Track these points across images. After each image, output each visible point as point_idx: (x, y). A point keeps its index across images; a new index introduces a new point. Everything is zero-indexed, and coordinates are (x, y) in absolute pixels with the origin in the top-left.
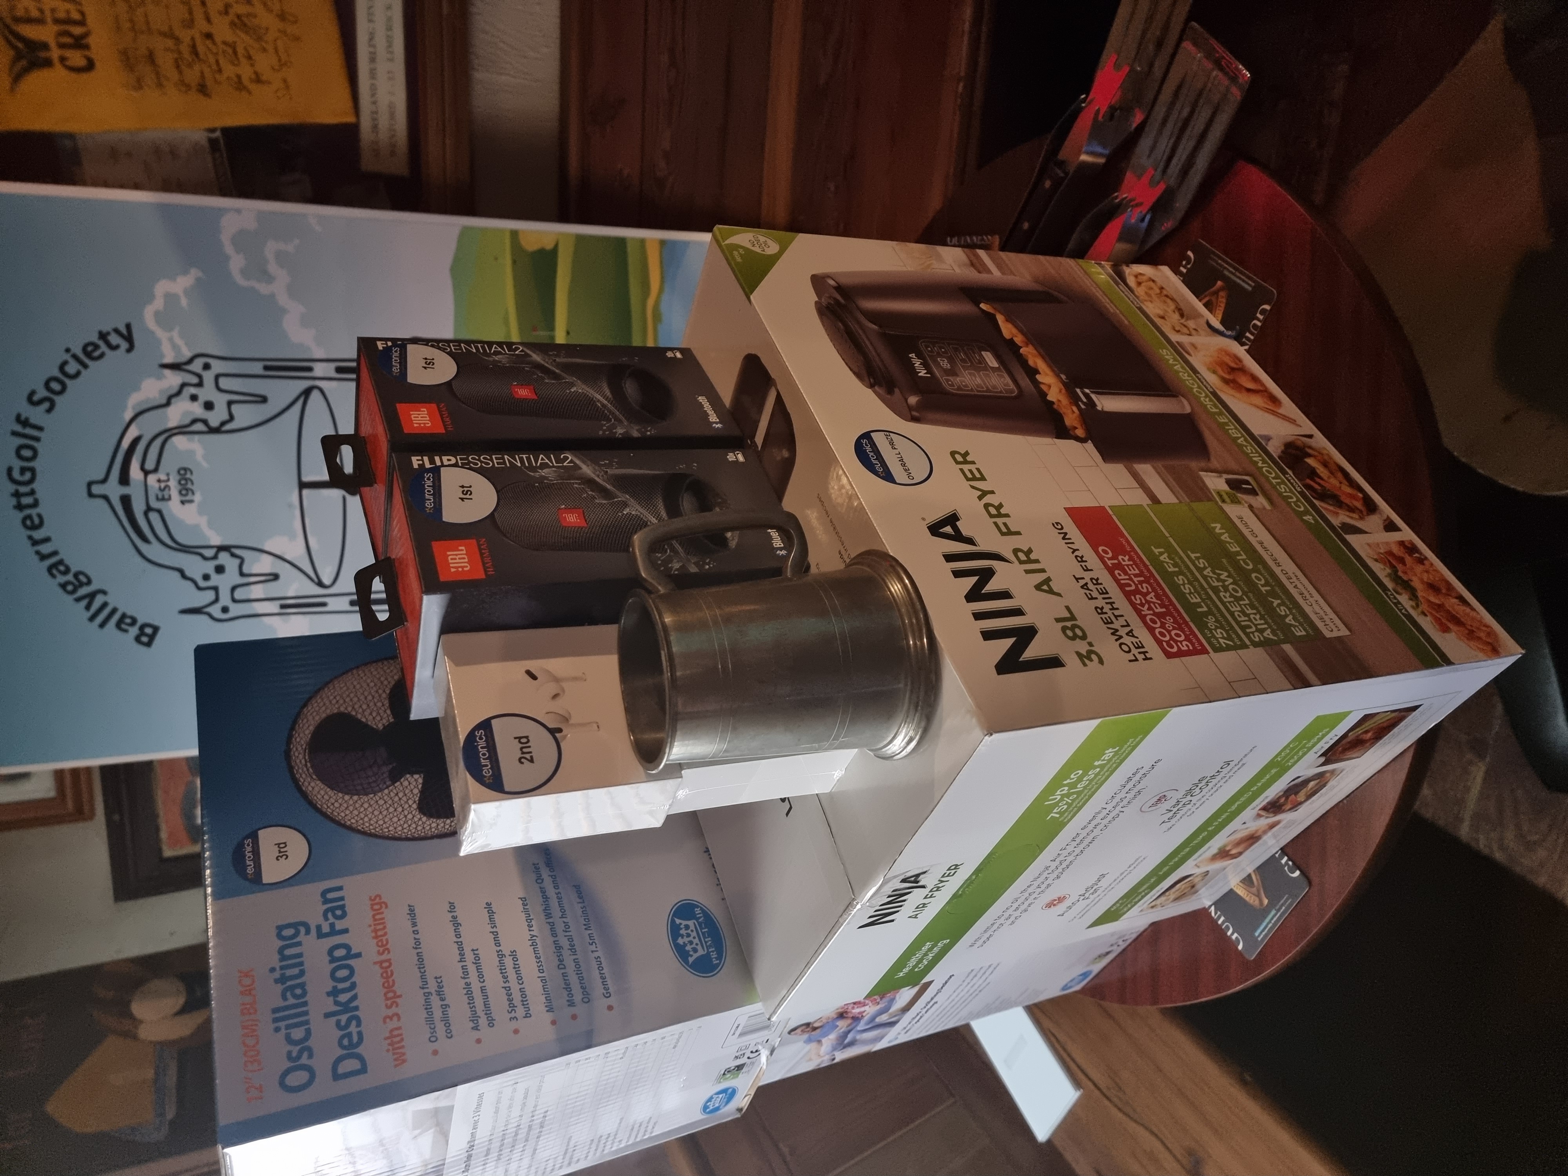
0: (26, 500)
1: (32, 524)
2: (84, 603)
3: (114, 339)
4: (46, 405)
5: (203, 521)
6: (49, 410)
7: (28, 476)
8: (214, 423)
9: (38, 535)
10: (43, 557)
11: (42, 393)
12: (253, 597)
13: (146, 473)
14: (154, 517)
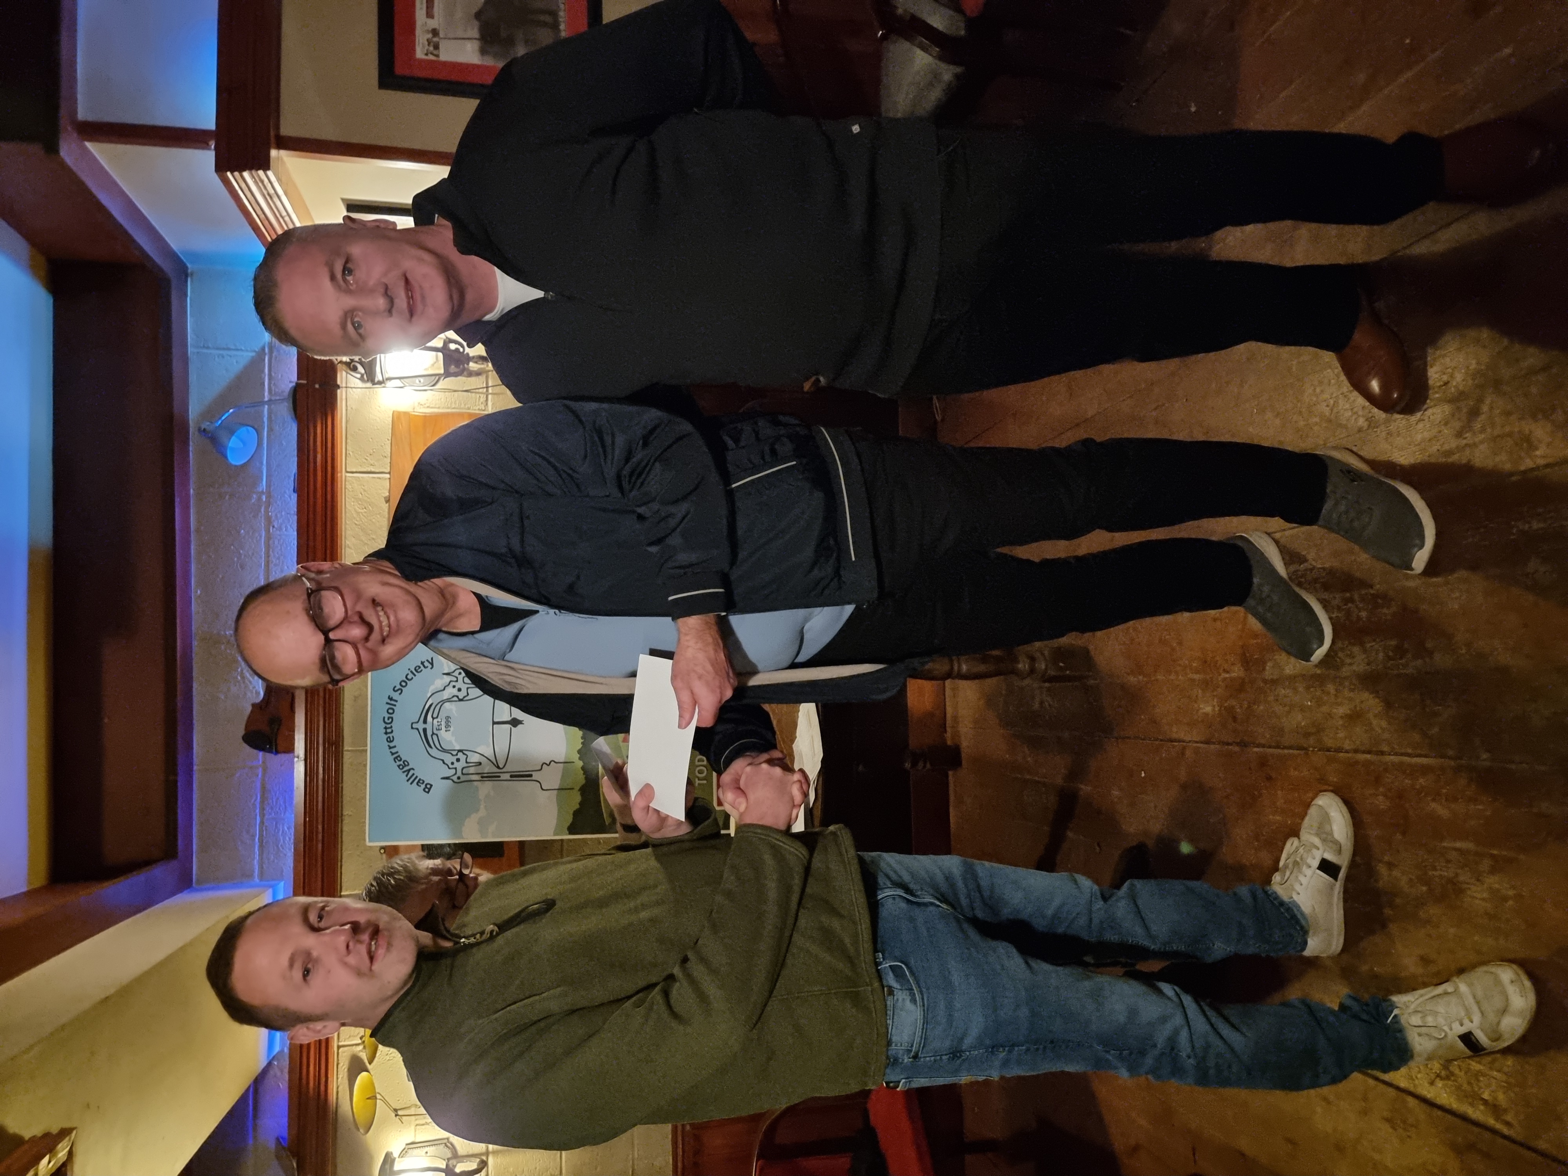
0: (389, 731)
1: (390, 740)
2: (406, 773)
3: (426, 664)
4: (400, 691)
5: (453, 739)
6: (400, 694)
7: (390, 720)
8: (461, 697)
9: (392, 745)
10: (393, 754)
11: (398, 687)
12: (470, 772)
13: (433, 719)
14: (435, 737)
